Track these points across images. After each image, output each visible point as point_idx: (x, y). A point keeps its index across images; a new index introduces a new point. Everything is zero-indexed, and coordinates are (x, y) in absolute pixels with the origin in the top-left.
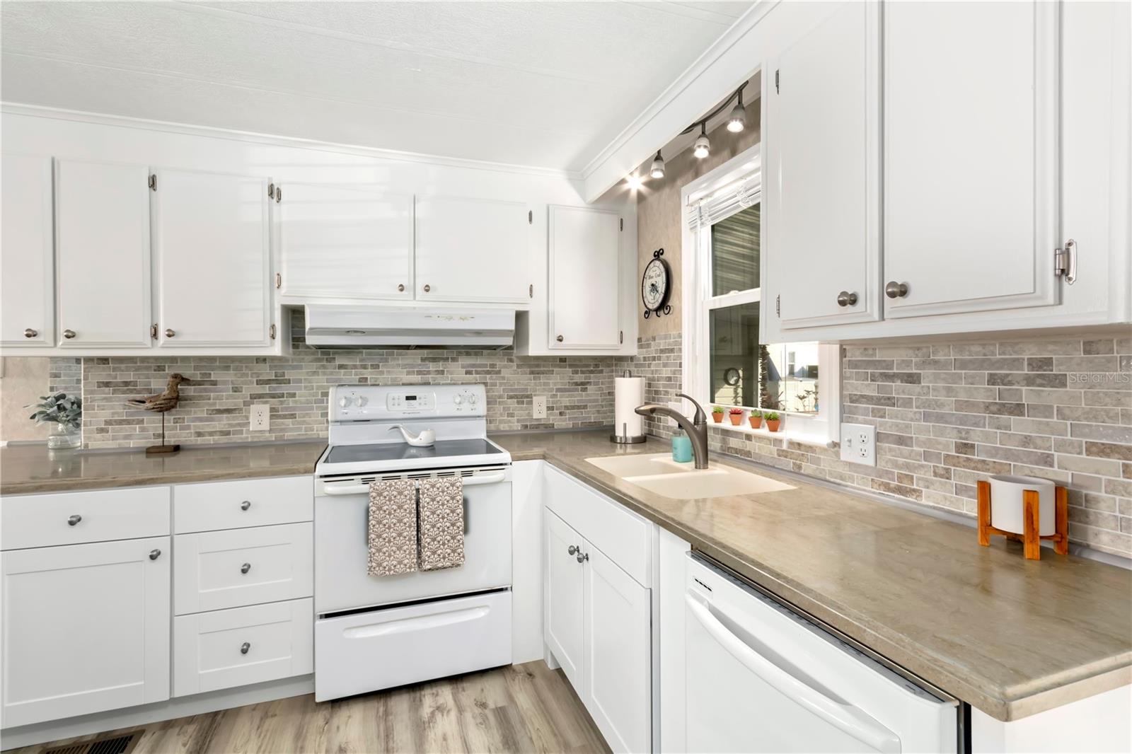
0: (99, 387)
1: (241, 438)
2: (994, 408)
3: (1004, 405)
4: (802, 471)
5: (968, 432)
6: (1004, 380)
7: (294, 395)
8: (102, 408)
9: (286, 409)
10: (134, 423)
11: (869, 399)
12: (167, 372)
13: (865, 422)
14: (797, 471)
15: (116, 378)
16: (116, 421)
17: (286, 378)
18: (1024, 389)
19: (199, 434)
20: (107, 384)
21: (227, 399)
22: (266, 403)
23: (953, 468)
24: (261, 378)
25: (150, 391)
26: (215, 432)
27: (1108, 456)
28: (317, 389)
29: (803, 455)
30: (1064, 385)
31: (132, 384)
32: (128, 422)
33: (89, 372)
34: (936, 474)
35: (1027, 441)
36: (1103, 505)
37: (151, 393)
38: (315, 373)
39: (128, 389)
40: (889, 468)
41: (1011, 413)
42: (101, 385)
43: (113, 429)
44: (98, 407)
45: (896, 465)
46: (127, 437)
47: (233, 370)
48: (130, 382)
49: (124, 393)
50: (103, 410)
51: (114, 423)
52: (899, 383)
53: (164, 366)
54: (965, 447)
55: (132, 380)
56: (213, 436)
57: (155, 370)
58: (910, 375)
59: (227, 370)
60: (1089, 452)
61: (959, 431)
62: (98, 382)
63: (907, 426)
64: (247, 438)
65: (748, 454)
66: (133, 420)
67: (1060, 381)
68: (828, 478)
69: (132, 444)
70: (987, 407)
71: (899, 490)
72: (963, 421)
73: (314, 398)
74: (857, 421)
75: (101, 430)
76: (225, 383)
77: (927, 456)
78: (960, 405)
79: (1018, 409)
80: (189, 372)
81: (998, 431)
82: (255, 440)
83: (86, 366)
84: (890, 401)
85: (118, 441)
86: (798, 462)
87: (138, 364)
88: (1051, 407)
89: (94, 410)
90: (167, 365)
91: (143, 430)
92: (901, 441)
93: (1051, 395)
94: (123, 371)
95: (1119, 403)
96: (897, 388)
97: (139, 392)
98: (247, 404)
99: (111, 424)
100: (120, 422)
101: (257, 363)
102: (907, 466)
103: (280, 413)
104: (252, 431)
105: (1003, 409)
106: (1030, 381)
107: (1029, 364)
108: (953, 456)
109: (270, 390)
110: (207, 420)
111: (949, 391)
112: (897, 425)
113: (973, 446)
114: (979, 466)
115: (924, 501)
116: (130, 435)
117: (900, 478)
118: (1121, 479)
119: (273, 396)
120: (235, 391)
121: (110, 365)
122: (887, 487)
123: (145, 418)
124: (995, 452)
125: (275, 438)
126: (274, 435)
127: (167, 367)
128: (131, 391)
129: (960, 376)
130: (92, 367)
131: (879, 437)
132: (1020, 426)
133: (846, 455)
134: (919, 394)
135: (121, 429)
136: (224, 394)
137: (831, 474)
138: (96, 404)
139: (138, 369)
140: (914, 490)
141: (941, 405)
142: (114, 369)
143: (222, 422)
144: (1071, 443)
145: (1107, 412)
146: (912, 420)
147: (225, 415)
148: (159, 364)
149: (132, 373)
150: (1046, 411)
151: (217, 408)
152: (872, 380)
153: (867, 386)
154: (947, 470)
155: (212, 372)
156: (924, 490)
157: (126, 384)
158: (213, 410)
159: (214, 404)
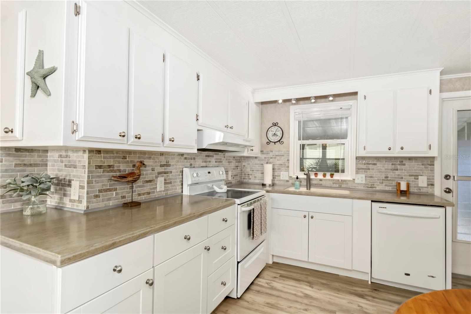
0: (96, 168)
1: (154, 195)
2: (392, 170)
3: (395, 169)
4: (342, 187)
5: (387, 174)
6: (394, 164)
7: (171, 172)
8: (97, 182)
9: (169, 179)
10: (113, 190)
11: (363, 169)
12: (127, 159)
13: (362, 174)
14: (340, 187)
15: (104, 163)
16: (104, 190)
17: (169, 164)
18: (398, 166)
19: (139, 195)
20: (100, 167)
21: (150, 175)
22: (163, 176)
23: (384, 181)
24: (161, 164)
25: (120, 171)
26: (145, 193)
27: (412, 176)
28: (179, 169)
29: (342, 183)
30: (405, 165)
31: (112, 167)
32: (110, 190)
33: (91, 159)
34: (380, 183)
35: (399, 175)
36: (411, 184)
37: (120, 172)
38: (178, 161)
39: (110, 170)
40: (369, 183)
41: (396, 170)
42: (97, 167)
43: (102, 195)
44: (95, 181)
45: (370, 182)
46: (109, 199)
47: (152, 160)
48: (111, 165)
49: (108, 172)
50: (98, 183)
51: (103, 191)
52: (371, 165)
53: (126, 156)
54: (387, 177)
55: (112, 164)
56: (144, 195)
57: (122, 159)
58: (374, 164)
59: (150, 159)
60: (409, 176)
61: (385, 174)
62: (95, 165)
63: (373, 174)
64: (156, 195)
65: (321, 184)
66: (112, 189)
67: (404, 165)
68: (351, 187)
69: (111, 203)
70: (391, 169)
71: (371, 187)
72: (386, 172)
73: (177, 174)
74: (360, 174)
75: (97, 196)
76: (149, 166)
77: (378, 180)
78: (386, 169)
79: (397, 170)
80: (136, 160)
81: (393, 174)
82: (159, 196)
83: (90, 155)
84: (369, 169)
85: (104, 203)
86: (340, 185)
87: (115, 155)
88: (403, 169)
89: (93, 183)
90: (127, 156)
91: (117, 194)
92: (371, 177)
93: (403, 167)
94: (108, 159)
95: (414, 168)
96: (371, 166)
97: (115, 171)
98: (157, 177)
99: (102, 192)
100: (106, 190)
101: (160, 156)
102: (373, 182)
103: (167, 181)
104: (159, 191)
105: (394, 170)
106: (399, 165)
107: (399, 162)
108: (384, 179)
109: (164, 170)
110: (143, 186)
111: (383, 167)
112: (371, 174)
113: (388, 177)
114: (390, 180)
115: (377, 189)
116: (110, 198)
117: (371, 185)
118: (414, 180)
119: (165, 173)
120: (153, 171)
121: (102, 155)
122: (368, 187)
123: (118, 187)
124: (392, 178)
125: (165, 194)
126: (165, 193)
127: (127, 157)
128: (112, 171)
129: (386, 164)
130: (92, 156)
131: (366, 177)
132: (397, 172)
133: (356, 181)
134: (376, 167)
135: (106, 194)
136: (149, 172)
137: (351, 186)
138: (94, 180)
139: (115, 158)
140: (375, 187)
141: (382, 170)
142: (104, 158)
143: (147, 188)
144: (406, 175)
145: (412, 169)
146: (375, 173)
147: (149, 184)
148: (125, 154)
149: (112, 160)
150: (402, 170)
151: (146, 180)
152: (364, 165)
153: (363, 166)
154: (383, 182)
155: (145, 160)
156: (377, 187)
157: (109, 166)
158: (145, 181)
159: (145, 177)
